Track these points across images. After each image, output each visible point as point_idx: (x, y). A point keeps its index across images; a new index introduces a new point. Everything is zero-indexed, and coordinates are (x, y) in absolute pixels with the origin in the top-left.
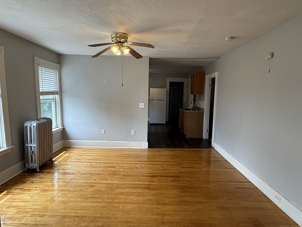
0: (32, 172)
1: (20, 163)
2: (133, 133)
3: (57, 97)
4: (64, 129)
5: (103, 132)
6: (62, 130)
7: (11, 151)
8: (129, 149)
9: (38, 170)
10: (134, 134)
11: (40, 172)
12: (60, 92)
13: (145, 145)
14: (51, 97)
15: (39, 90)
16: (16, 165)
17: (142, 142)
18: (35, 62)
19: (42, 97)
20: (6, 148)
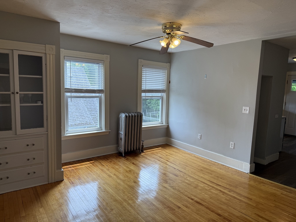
0: (119, 155)
1: (115, 146)
2: (232, 146)
3: (164, 95)
4: (168, 126)
5: (199, 137)
6: (166, 127)
7: (108, 133)
8: (224, 165)
9: (123, 155)
10: (233, 148)
11: (125, 157)
12: (167, 91)
13: (245, 167)
14: (159, 94)
15: (141, 88)
16: (112, 146)
17: (242, 162)
18: (139, 64)
19: (143, 94)
20: (104, 131)
